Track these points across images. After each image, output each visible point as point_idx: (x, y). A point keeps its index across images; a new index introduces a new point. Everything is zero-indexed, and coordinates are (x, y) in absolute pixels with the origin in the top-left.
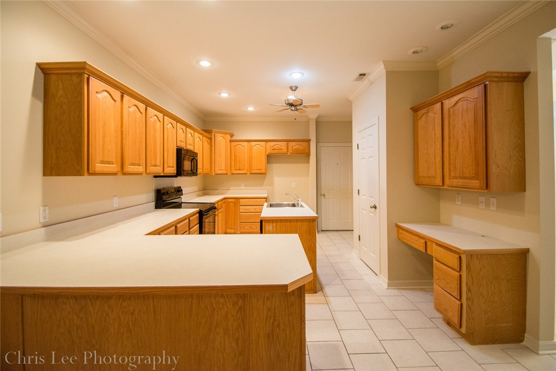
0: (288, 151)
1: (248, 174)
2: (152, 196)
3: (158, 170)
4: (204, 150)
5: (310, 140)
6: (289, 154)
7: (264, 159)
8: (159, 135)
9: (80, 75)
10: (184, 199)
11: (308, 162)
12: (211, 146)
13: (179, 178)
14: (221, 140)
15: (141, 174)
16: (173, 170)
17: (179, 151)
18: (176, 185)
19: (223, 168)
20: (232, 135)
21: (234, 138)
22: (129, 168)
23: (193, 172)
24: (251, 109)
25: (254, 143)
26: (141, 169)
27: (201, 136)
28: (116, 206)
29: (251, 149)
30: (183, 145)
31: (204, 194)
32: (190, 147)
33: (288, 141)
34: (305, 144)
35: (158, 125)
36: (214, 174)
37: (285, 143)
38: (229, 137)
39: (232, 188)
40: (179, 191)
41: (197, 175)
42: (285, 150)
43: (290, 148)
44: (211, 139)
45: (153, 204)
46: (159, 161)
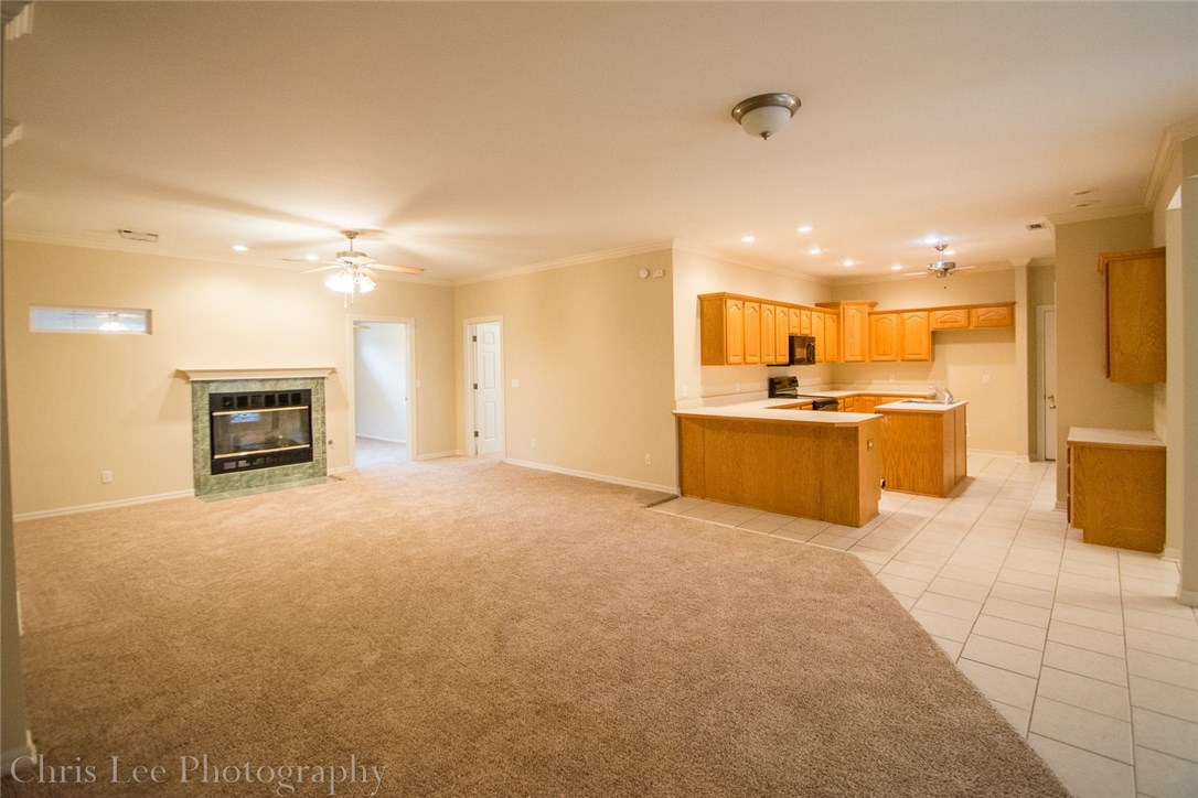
0: (969, 324)
1: (899, 361)
2: (766, 385)
3: (771, 360)
4: (827, 332)
5: (1014, 303)
6: (971, 328)
7: (926, 340)
8: (771, 326)
9: (721, 299)
10: (800, 391)
11: (1012, 339)
12: (839, 323)
13: (792, 366)
14: (854, 313)
15: (756, 363)
16: (786, 359)
17: (792, 339)
18: (791, 375)
19: (857, 350)
20: (873, 305)
21: (877, 309)
22: (749, 359)
23: (810, 360)
24: (897, 268)
25: (907, 314)
26: (756, 359)
27: (822, 315)
28: (738, 390)
29: (903, 324)
30: (796, 331)
31: (832, 389)
32: (806, 332)
33: (969, 308)
34: (1003, 311)
35: (771, 317)
36: (842, 361)
37: (963, 313)
38: (867, 309)
39: (874, 381)
40: (793, 382)
41: (814, 363)
42: (963, 322)
43: (974, 319)
44: (838, 314)
45: (767, 393)
46: (771, 351)
